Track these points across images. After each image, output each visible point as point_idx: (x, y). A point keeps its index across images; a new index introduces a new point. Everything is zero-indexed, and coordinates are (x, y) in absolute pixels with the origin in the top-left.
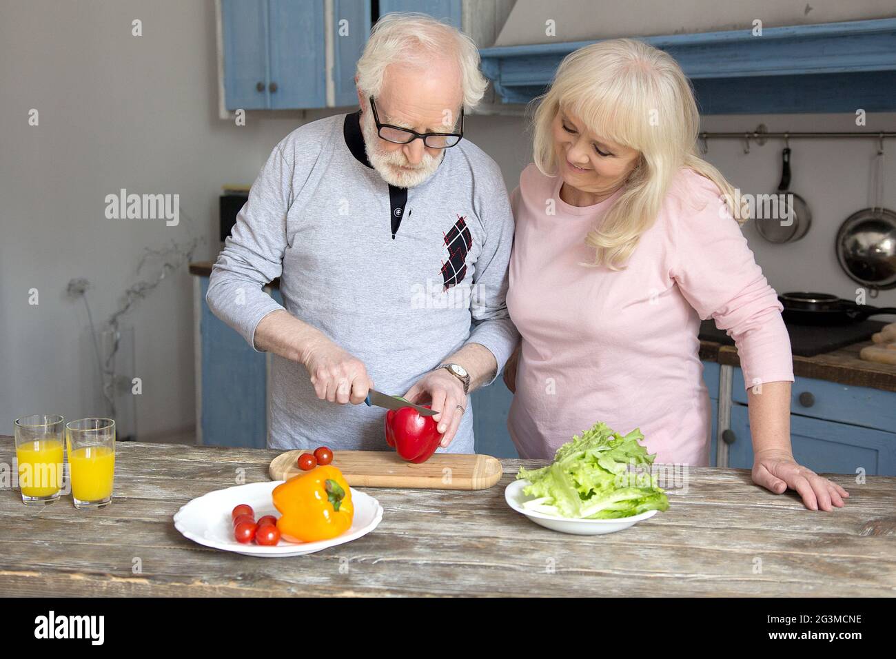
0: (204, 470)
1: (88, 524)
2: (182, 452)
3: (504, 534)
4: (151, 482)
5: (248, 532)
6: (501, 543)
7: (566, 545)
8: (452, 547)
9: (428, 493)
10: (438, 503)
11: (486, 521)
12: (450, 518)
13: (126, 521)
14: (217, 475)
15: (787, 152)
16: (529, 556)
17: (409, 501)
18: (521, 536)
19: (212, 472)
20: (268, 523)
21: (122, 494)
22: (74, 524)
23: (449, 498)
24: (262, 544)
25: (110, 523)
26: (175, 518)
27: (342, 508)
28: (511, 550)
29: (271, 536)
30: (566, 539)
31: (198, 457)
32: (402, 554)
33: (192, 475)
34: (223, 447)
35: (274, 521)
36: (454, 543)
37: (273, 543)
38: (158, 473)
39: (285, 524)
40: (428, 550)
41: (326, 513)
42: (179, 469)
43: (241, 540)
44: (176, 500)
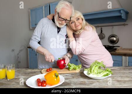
0: (31, 72)
1: (10, 84)
2: (27, 70)
3: (86, 80)
4: (22, 75)
5: (40, 84)
6: (86, 82)
7: (98, 82)
8: (78, 84)
9: (69, 74)
10: (71, 76)
11: (81, 78)
12: (75, 78)
13: (17, 83)
14: (33, 73)
15: (102, 28)
16: (93, 84)
17: (66, 76)
18: (89, 81)
19: (32, 73)
20: (44, 82)
21: (17, 77)
22: (7, 84)
23: (73, 75)
24: (43, 86)
25: (14, 83)
26: (26, 82)
27: (58, 78)
28: (89, 83)
29: (45, 85)
30: (97, 80)
31: (29, 70)
32: (69, 86)
33: (29, 73)
34: (33, 69)
35: (45, 81)
36: (78, 83)
37: (45, 86)
38: (23, 73)
39: (47, 82)
40: (74, 85)
41: (55, 80)
42: (26, 73)
43: (39, 86)
44: (26, 78)
